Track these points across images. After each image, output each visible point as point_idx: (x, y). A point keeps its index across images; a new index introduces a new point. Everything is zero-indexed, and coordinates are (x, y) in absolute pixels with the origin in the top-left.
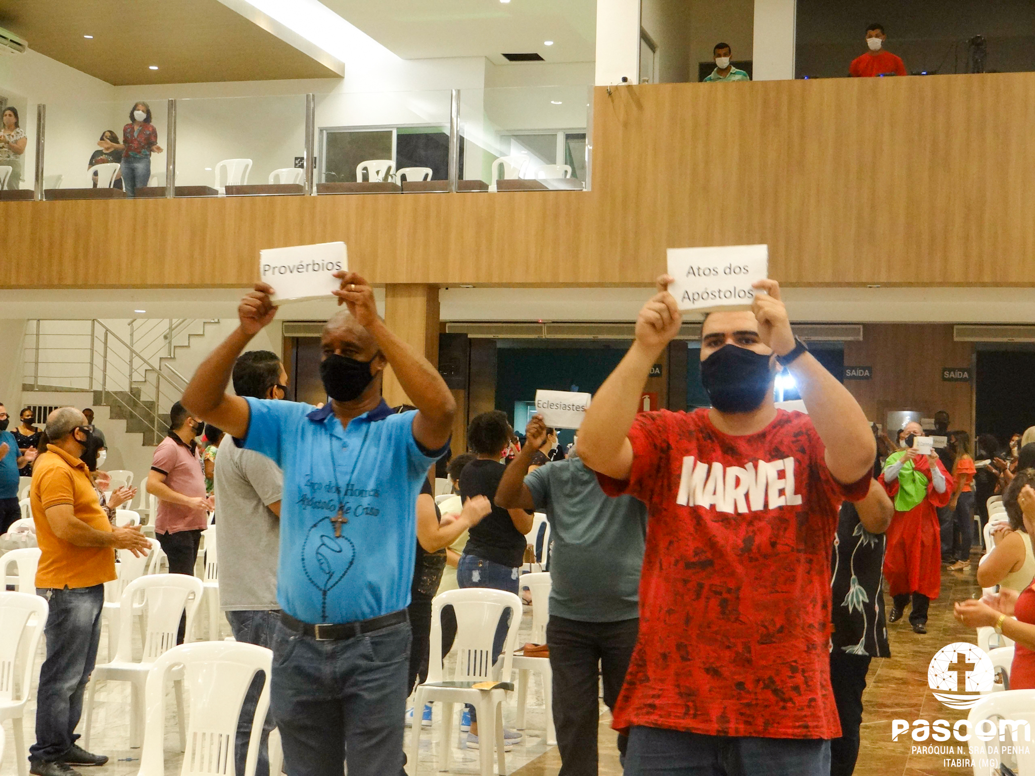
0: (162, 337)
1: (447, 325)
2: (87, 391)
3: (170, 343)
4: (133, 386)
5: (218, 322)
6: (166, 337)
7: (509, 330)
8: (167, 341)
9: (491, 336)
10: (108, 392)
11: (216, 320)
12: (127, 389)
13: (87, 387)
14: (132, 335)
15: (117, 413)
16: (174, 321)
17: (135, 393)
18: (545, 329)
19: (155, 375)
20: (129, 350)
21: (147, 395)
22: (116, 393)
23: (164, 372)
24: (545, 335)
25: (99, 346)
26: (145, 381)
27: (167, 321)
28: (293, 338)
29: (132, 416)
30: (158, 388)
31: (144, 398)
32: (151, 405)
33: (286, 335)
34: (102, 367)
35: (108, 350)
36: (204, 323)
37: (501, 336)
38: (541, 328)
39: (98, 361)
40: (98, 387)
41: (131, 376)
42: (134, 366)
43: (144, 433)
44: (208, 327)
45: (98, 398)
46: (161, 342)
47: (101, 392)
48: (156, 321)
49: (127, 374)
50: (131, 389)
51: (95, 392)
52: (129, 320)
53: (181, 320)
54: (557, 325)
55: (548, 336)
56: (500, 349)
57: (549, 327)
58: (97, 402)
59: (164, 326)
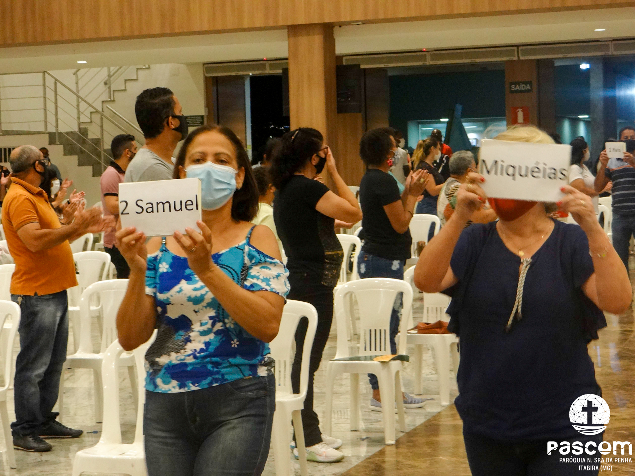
0: (103, 83)
1: (344, 58)
2: (43, 133)
3: (109, 88)
4: (81, 127)
5: (149, 68)
6: (106, 84)
7: (397, 60)
8: (107, 86)
9: (382, 66)
10: (60, 134)
11: (147, 66)
12: (76, 129)
13: (43, 130)
14: (77, 83)
15: (69, 150)
16: (112, 68)
17: (83, 132)
18: (428, 58)
19: (99, 116)
20: (75, 97)
21: (93, 133)
22: (67, 133)
23: (107, 113)
24: (429, 62)
25: (50, 94)
26: (91, 122)
27: (105, 69)
28: (213, 77)
29: (82, 152)
30: (102, 127)
31: (91, 136)
32: (97, 142)
33: (207, 75)
34: (54, 112)
35: (58, 97)
36: (137, 69)
37: (391, 65)
38: (425, 55)
39: (51, 106)
40: (52, 129)
41: (79, 118)
42: (81, 109)
43: (93, 165)
44: (140, 72)
45: (53, 138)
46: (102, 88)
47: (54, 133)
48: (96, 70)
49: (76, 116)
50: (80, 129)
51: (50, 134)
52: (74, 71)
53: (118, 68)
54: (438, 52)
55: (432, 63)
56: (391, 77)
57: (431, 55)
58: (52, 141)
59: (103, 74)
